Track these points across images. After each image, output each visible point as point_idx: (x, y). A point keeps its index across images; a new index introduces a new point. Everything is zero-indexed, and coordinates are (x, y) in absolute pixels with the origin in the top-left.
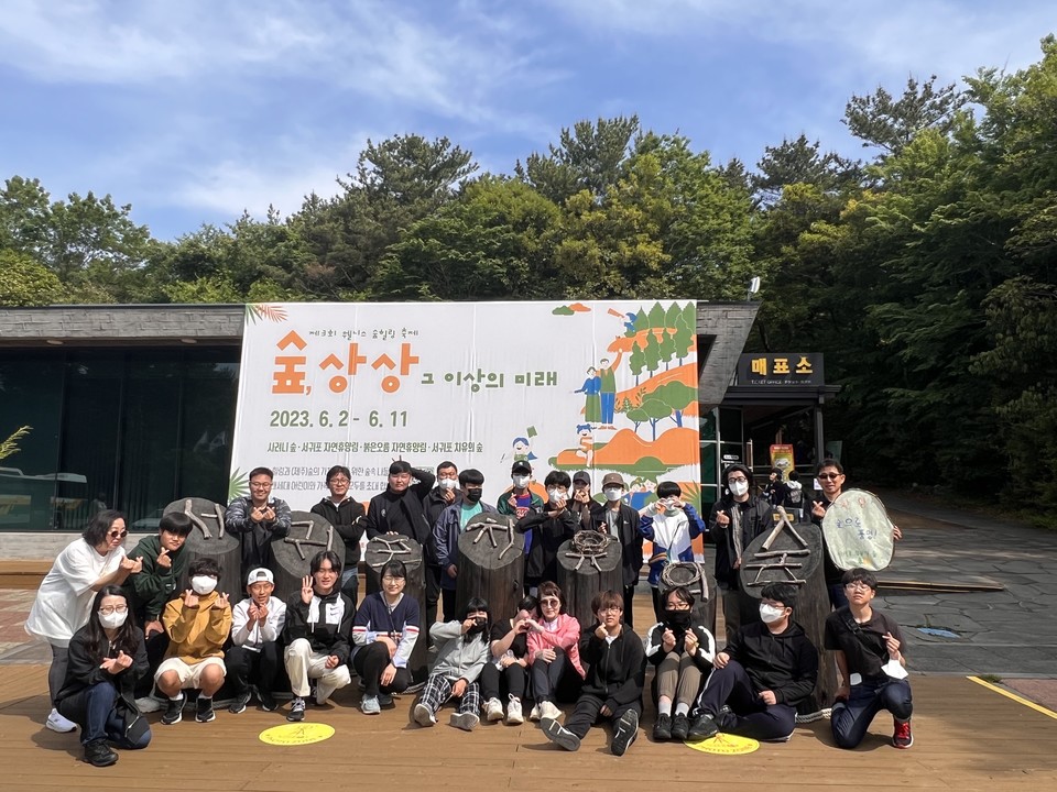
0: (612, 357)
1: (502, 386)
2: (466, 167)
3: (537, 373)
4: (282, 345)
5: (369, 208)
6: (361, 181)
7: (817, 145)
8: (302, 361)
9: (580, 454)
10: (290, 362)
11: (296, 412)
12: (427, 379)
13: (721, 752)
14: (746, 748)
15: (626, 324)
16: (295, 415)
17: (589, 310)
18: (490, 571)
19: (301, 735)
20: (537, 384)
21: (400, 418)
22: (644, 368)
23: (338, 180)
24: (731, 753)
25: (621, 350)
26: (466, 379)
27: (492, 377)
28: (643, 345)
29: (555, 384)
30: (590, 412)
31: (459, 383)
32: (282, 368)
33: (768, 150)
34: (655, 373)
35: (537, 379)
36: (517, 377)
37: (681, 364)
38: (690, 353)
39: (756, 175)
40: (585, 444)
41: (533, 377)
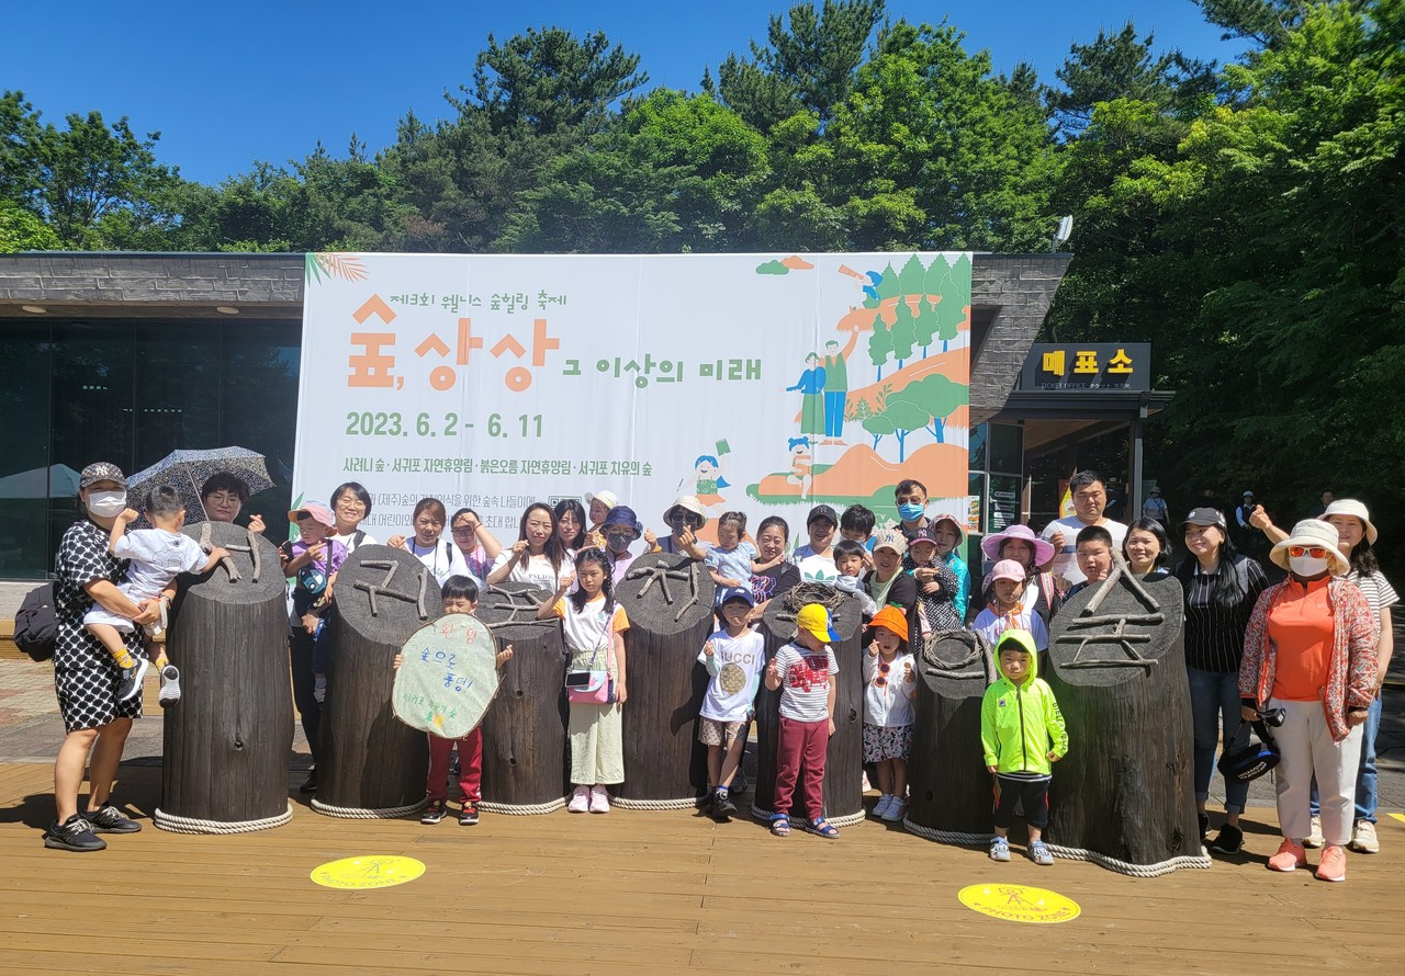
0: (843, 338)
1: (680, 379)
2: (630, 79)
3: (731, 362)
4: (361, 315)
5: (492, 138)
6: (479, 97)
7: (1149, 42)
8: (390, 339)
9: (792, 480)
10: (372, 341)
11: (384, 415)
12: (571, 367)
13: (1021, 920)
14: (1060, 914)
15: (866, 289)
16: (382, 419)
17: (812, 267)
18: (662, 637)
19: (373, 873)
20: (732, 377)
21: (532, 425)
22: (891, 355)
23: (446, 96)
24: (1037, 920)
25: (856, 328)
26: (627, 369)
27: (666, 366)
28: (890, 320)
29: (758, 377)
30: (807, 420)
31: (617, 375)
32: (361, 350)
33: (1074, 50)
34: (906, 363)
35: (732, 370)
36: (703, 367)
37: (945, 349)
38: (960, 333)
39: (1054, 90)
40: (799, 466)
41: (726, 367)
